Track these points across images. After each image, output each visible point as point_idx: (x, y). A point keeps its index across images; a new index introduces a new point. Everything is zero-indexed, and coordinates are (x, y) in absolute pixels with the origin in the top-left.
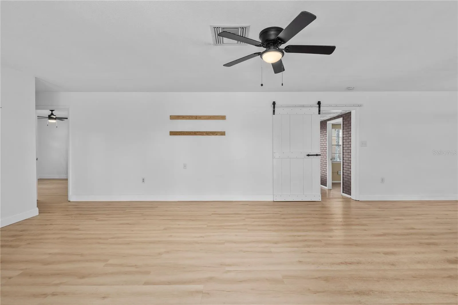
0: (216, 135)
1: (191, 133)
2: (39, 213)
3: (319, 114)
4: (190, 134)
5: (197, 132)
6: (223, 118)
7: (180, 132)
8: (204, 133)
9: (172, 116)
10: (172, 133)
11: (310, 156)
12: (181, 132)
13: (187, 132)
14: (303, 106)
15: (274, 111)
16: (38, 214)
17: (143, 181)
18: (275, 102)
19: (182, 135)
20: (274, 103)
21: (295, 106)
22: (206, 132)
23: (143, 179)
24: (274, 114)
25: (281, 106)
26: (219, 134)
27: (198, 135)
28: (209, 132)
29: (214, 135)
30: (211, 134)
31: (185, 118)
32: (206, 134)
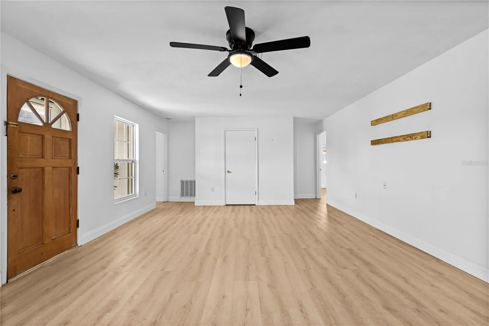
0: (416, 138)
4: (387, 140)
6: (425, 107)
7: (379, 140)
8: (401, 138)
10: (373, 143)
19: (380, 144)
26: (419, 137)
27: (395, 141)
28: (406, 135)
29: (412, 139)
30: (409, 138)
31: (382, 121)
32: (403, 139)
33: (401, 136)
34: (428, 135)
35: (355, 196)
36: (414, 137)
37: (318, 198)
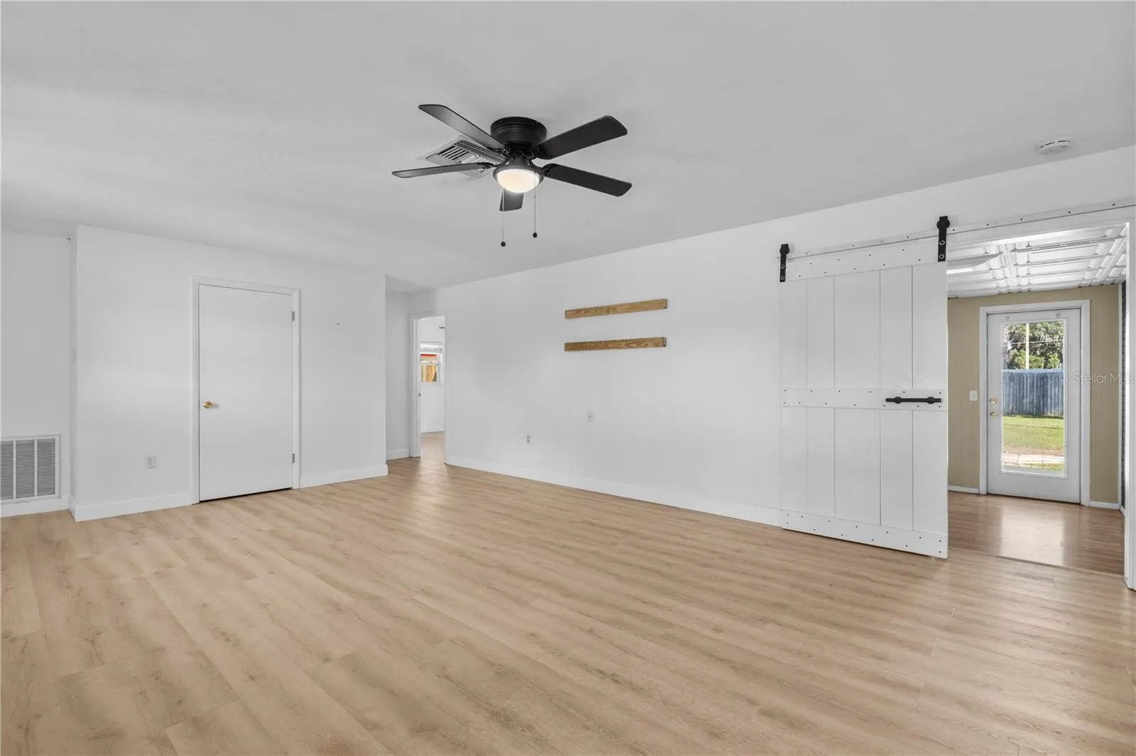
0: (646, 346)
1: (600, 344)
2: (389, 472)
3: (940, 260)
4: (598, 346)
5: (610, 341)
6: (662, 304)
7: (581, 343)
8: (623, 344)
9: (568, 311)
10: (571, 347)
11: (902, 403)
12: (584, 343)
13: (592, 342)
14: (882, 243)
15: (783, 273)
16: (386, 473)
17: (528, 441)
18: (787, 245)
19: (584, 350)
20: (785, 250)
21: (853, 248)
22: (626, 341)
23: (528, 437)
24: (782, 280)
25: (808, 255)
26: (650, 344)
27: (611, 347)
28: (631, 340)
29: (641, 347)
30: (635, 345)
31: (589, 314)
32: (625, 345)
33: (622, 341)
34: (661, 342)
35: (526, 440)
36: (643, 345)
37: (415, 456)
